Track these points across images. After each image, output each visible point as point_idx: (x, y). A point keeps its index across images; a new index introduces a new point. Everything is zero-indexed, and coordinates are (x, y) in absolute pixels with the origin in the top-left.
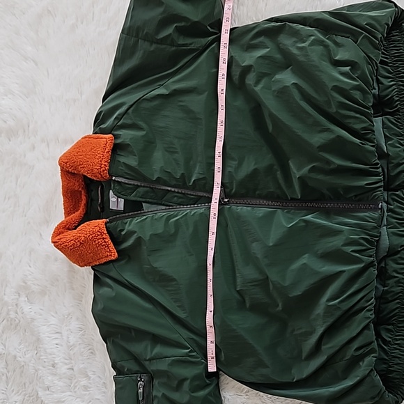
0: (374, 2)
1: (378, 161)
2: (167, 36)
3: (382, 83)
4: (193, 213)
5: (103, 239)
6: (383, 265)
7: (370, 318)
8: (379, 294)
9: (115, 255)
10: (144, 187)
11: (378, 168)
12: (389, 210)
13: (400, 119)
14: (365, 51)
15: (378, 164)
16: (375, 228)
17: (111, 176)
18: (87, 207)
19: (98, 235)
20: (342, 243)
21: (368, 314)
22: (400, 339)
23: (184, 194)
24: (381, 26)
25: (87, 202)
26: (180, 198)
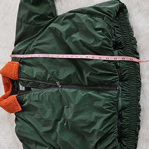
0: (111, 1)
1: (116, 70)
2: (31, 21)
3: (116, 36)
4: (48, 91)
5: (16, 103)
6: (120, 113)
7: (116, 136)
8: (120, 125)
9: (20, 109)
10: (31, 82)
11: (116, 73)
12: (122, 90)
13: (125, 51)
14: (107, 23)
15: (116, 71)
16: (116, 98)
17: (19, 78)
18: (12, 89)
19: (14, 101)
20: (102, 105)
21: (115, 135)
22: (130, 144)
23: (46, 84)
24: (113, 12)
25: (12, 87)
26: (44, 85)
